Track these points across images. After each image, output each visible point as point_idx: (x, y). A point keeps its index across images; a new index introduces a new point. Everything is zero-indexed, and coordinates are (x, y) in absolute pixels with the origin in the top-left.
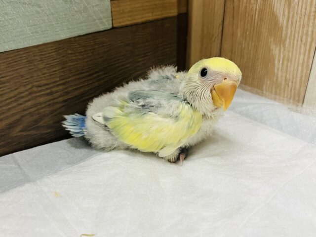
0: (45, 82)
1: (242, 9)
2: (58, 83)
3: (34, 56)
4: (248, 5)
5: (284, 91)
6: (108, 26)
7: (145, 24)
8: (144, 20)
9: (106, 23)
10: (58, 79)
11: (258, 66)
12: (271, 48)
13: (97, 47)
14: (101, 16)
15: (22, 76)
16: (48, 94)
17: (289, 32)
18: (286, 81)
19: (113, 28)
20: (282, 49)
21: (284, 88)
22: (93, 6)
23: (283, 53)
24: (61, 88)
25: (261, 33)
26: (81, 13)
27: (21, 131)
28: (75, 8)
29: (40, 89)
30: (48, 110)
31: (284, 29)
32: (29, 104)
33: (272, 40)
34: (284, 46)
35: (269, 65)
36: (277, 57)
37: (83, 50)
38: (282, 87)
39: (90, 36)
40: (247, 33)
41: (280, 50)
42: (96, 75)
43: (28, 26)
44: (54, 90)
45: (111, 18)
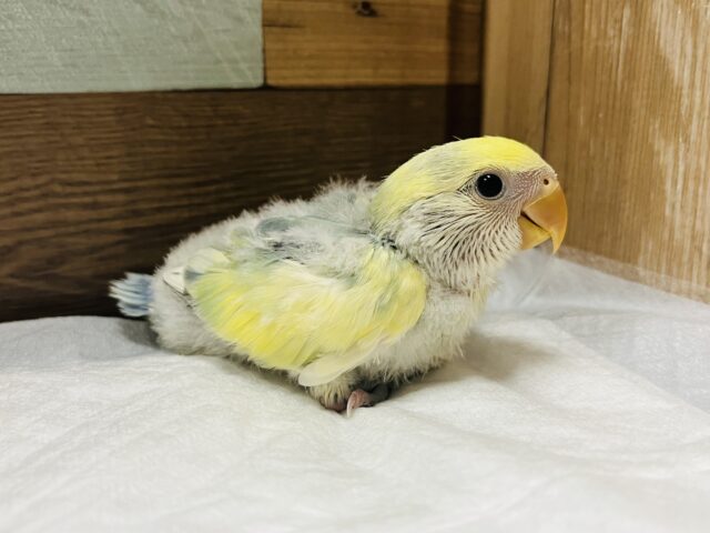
0: (83, 177)
1: (588, 54)
2: (115, 186)
3: (64, 116)
4: (600, 44)
5: (691, 269)
6: (255, 80)
7: (354, 92)
8: (351, 81)
9: (248, 73)
10: (115, 177)
11: (625, 202)
12: (656, 148)
13: (220, 122)
14: (237, 55)
15: (30, 153)
16: (85, 206)
17: (698, 100)
18: (693, 238)
19: (265, 88)
20: (682, 147)
21: (691, 259)
22: (217, 32)
23: (686, 157)
24: (121, 198)
25: (630, 111)
26: (185, 41)
27: (12, 276)
28: (173, 30)
29: (69, 189)
30: (83, 242)
31: (685, 91)
32: (40, 217)
33: (657, 126)
34: (686, 140)
35: (652, 195)
36: (670, 171)
37: (184, 124)
38: (685, 258)
39: (204, 96)
40: (601, 115)
41: (676, 152)
42: (212, 188)
43: (56, 50)
44: (102, 199)
45: (261, 65)
